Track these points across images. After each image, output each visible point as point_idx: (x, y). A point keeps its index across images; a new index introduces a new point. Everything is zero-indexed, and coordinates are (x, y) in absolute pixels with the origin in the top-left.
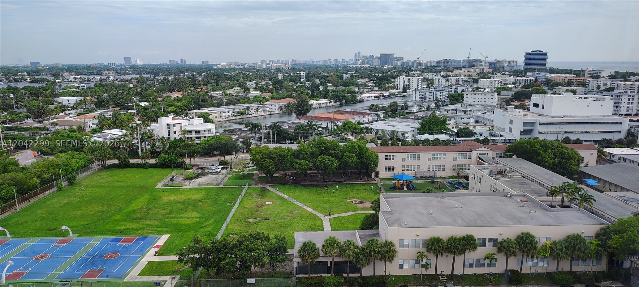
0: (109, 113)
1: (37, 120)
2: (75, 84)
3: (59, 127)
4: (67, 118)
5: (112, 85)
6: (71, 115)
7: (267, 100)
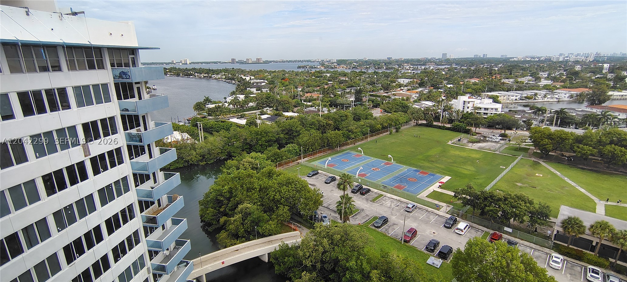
0: (426, 91)
1: (386, 91)
2: (409, 71)
3: (396, 97)
4: (401, 92)
5: (431, 72)
6: (404, 90)
7: (558, 89)
